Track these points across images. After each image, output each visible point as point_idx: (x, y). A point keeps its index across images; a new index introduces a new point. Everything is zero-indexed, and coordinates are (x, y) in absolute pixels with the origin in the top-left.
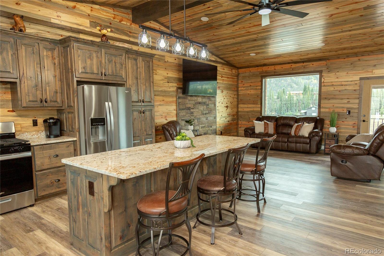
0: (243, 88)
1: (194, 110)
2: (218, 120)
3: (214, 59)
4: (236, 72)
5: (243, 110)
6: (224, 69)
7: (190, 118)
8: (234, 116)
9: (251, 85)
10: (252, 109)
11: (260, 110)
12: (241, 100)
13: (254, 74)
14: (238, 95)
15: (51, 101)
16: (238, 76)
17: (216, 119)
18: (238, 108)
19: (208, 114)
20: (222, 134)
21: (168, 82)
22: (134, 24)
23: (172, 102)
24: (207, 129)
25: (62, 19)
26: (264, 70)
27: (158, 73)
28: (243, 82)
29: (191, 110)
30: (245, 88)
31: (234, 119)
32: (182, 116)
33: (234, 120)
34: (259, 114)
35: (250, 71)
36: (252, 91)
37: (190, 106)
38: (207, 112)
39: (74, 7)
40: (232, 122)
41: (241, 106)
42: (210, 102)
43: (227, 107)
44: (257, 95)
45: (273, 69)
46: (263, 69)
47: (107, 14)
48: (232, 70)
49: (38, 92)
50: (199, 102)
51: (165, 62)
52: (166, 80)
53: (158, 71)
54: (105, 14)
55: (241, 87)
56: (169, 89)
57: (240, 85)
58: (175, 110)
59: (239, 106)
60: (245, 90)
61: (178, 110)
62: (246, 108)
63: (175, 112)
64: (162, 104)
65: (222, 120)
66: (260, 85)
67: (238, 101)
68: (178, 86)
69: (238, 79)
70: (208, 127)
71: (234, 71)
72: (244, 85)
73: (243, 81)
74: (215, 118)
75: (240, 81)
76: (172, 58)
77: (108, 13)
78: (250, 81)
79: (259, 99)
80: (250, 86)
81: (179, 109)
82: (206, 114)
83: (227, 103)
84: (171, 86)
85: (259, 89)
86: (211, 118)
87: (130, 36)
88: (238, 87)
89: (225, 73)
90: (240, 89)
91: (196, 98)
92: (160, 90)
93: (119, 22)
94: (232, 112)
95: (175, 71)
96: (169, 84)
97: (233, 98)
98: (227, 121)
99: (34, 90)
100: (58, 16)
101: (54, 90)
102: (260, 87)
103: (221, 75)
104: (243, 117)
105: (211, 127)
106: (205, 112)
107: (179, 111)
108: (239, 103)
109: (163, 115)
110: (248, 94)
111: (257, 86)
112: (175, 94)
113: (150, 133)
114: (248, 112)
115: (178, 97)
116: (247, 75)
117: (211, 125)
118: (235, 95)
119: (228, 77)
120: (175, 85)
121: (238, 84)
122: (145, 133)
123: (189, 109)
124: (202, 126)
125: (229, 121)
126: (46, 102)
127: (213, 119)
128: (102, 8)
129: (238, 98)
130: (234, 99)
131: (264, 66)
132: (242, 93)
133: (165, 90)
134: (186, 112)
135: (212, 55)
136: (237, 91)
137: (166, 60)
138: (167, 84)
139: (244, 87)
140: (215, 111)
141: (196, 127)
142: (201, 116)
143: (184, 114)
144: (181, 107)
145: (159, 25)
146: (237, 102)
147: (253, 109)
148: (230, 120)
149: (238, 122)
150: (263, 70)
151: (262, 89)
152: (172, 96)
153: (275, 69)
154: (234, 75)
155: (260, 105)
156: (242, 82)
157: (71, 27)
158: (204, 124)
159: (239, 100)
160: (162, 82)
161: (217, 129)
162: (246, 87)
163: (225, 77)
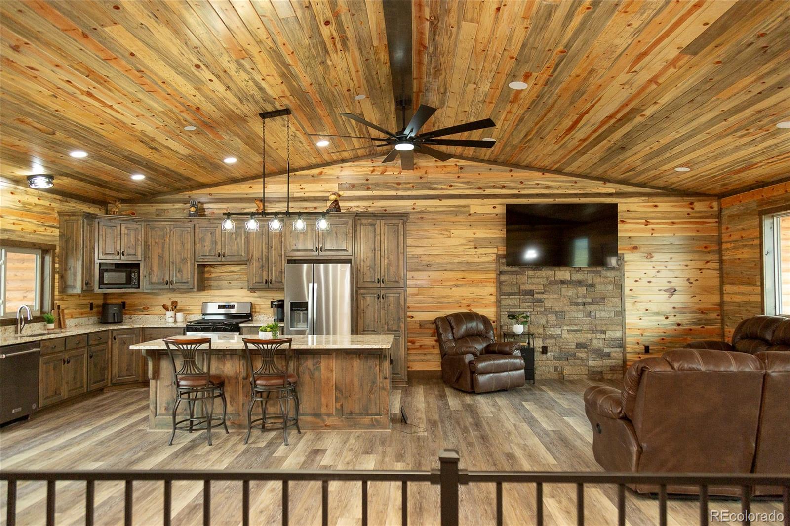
0: (729, 245)
1: (545, 296)
2: (631, 319)
3: (613, 191)
4: (712, 208)
5: (731, 300)
6: (656, 206)
7: (532, 310)
8: (702, 313)
9: (744, 236)
10: (745, 298)
11: (760, 300)
12: (726, 273)
13: (747, 209)
14: (721, 261)
15: (276, 282)
16: (719, 215)
17: (624, 318)
18: (722, 294)
19: (590, 304)
20: (650, 351)
21: (476, 248)
22: (407, 171)
23: (487, 280)
24: (589, 336)
25: (306, 190)
26: (765, 197)
27: (452, 235)
28: (729, 230)
29: (536, 296)
30: (732, 245)
31: (706, 320)
32: (510, 305)
33: (703, 322)
34: (759, 310)
35: (740, 202)
36: (745, 250)
37: (533, 288)
38: (589, 300)
39: (321, 173)
40: (693, 327)
41: (728, 288)
42: (598, 280)
43: (673, 291)
44: (754, 261)
45: (781, 192)
46: (763, 194)
47: (363, 169)
48: (692, 203)
49: (264, 273)
50: (561, 281)
51: (470, 215)
52: (472, 244)
53: (452, 231)
54: (360, 170)
55: (726, 243)
56: (477, 260)
57: (725, 238)
58: (491, 294)
59: (724, 288)
60: (734, 248)
61: (498, 295)
62: (735, 293)
63: (493, 298)
64: (461, 285)
65: (650, 321)
66: (759, 236)
67: (721, 277)
68: (501, 252)
69: (720, 222)
70: (593, 333)
71: (700, 206)
72: (730, 236)
73: (729, 226)
74: (621, 313)
75: (724, 227)
76: (486, 207)
77: (364, 167)
78: (741, 227)
79: (759, 270)
80: (742, 237)
81: (501, 292)
82: (584, 304)
83: (669, 282)
84: (481, 254)
85: (757, 245)
86: (603, 313)
87: (397, 190)
88: (720, 243)
89: (659, 215)
90: (724, 246)
91: (553, 272)
92: (456, 261)
93: (381, 174)
94: (698, 304)
95: (492, 227)
96: (477, 250)
97: (700, 269)
98: (672, 325)
99: (260, 271)
100: (301, 189)
101: (280, 270)
102: (757, 242)
103: (644, 221)
104: (731, 317)
105: (604, 332)
106: (580, 300)
107: (502, 297)
108: (725, 280)
109: (463, 301)
110: (739, 259)
111: (753, 239)
112: (494, 266)
113: (395, 328)
114: (739, 305)
115: (498, 273)
116: (736, 213)
117: (604, 329)
118: (707, 262)
119: (673, 223)
120: (495, 250)
121: (720, 237)
122: (386, 327)
123: (531, 293)
124: (572, 328)
125: (679, 325)
126: (271, 283)
127: (613, 314)
128: (356, 163)
129: (721, 269)
130: (703, 271)
131: (763, 186)
132: (728, 257)
133: (469, 261)
134: (520, 298)
135: (605, 183)
136: (720, 251)
137: (472, 212)
138: (474, 250)
139: (730, 242)
140: (616, 300)
141: (552, 329)
142: (567, 308)
143: (516, 302)
144: (506, 289)
145: (455, 160)
146: (719, 279)
147: (749, 297)
148: (686, 321)
149: (723, 328)
150: (763, 196)
151: (761, 245)
152: (486, 271)
153: (786, 191)
154: (697, 215)
155: (760, 288)
156: (727, 229)
157: (314, 197)
158: (576, 325)
159: (725, 275)
160: (461, 249)
161: (628, 340)
162: (734, 241)
163: (657, 223)
